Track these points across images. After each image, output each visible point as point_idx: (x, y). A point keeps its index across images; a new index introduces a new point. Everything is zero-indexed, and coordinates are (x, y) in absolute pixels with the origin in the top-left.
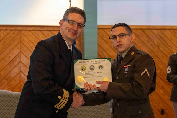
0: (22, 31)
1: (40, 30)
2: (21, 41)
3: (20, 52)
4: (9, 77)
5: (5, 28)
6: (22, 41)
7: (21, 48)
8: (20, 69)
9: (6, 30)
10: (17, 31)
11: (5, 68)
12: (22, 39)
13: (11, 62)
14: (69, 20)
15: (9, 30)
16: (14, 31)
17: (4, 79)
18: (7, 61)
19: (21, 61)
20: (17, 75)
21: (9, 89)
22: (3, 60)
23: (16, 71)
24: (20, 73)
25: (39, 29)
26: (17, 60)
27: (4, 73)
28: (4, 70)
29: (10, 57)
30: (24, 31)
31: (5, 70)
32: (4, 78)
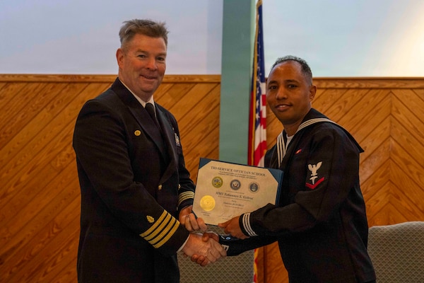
0: (393, 91)
2: (390, 114)
5: (356, 85)
6: (393, 113)
9: (358, 89)
10: (382, 91)
15: (365, 88)
16: (378, 91)
30: (398, 91)
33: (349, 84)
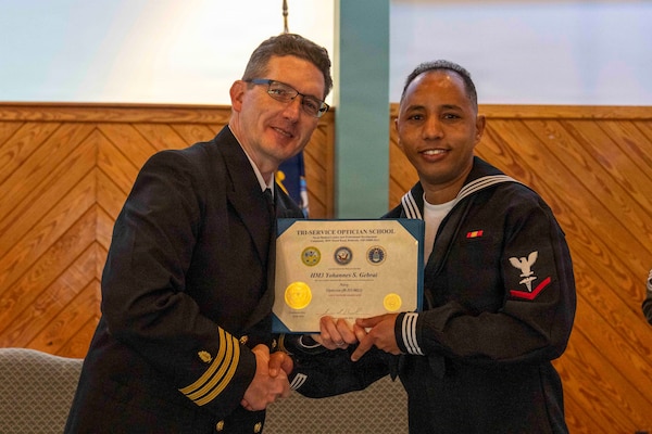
0: (99, 126)
1: (168, 124)
2: (96, 165)
3: (92, 206)
4: (53, 301)
5: (38, 115)
6: (100, 164)
7: (96, 191)
8: (92, 268)
9: (41, 122)
10: (82, 126)
11: (36, 267)
12: (101, 156)
13: (60, 244)
14: (270, 82)
15: (53, 122)
16: (74, 126)
17: (33, 308)
18: (44, 238)
19: (96, 241)
20: (80, 292)
21: (51, 344)
22: (27, 237)
23: (77, 276)
24: (92, 285)
25: (167, 117)
26: (81, 234)
27: (34, 285)
28: (33, 275)
29: (54, 224)
30: (109, 126)
31: (37, 272)
32: (34, 302)
33: (25, 115)
